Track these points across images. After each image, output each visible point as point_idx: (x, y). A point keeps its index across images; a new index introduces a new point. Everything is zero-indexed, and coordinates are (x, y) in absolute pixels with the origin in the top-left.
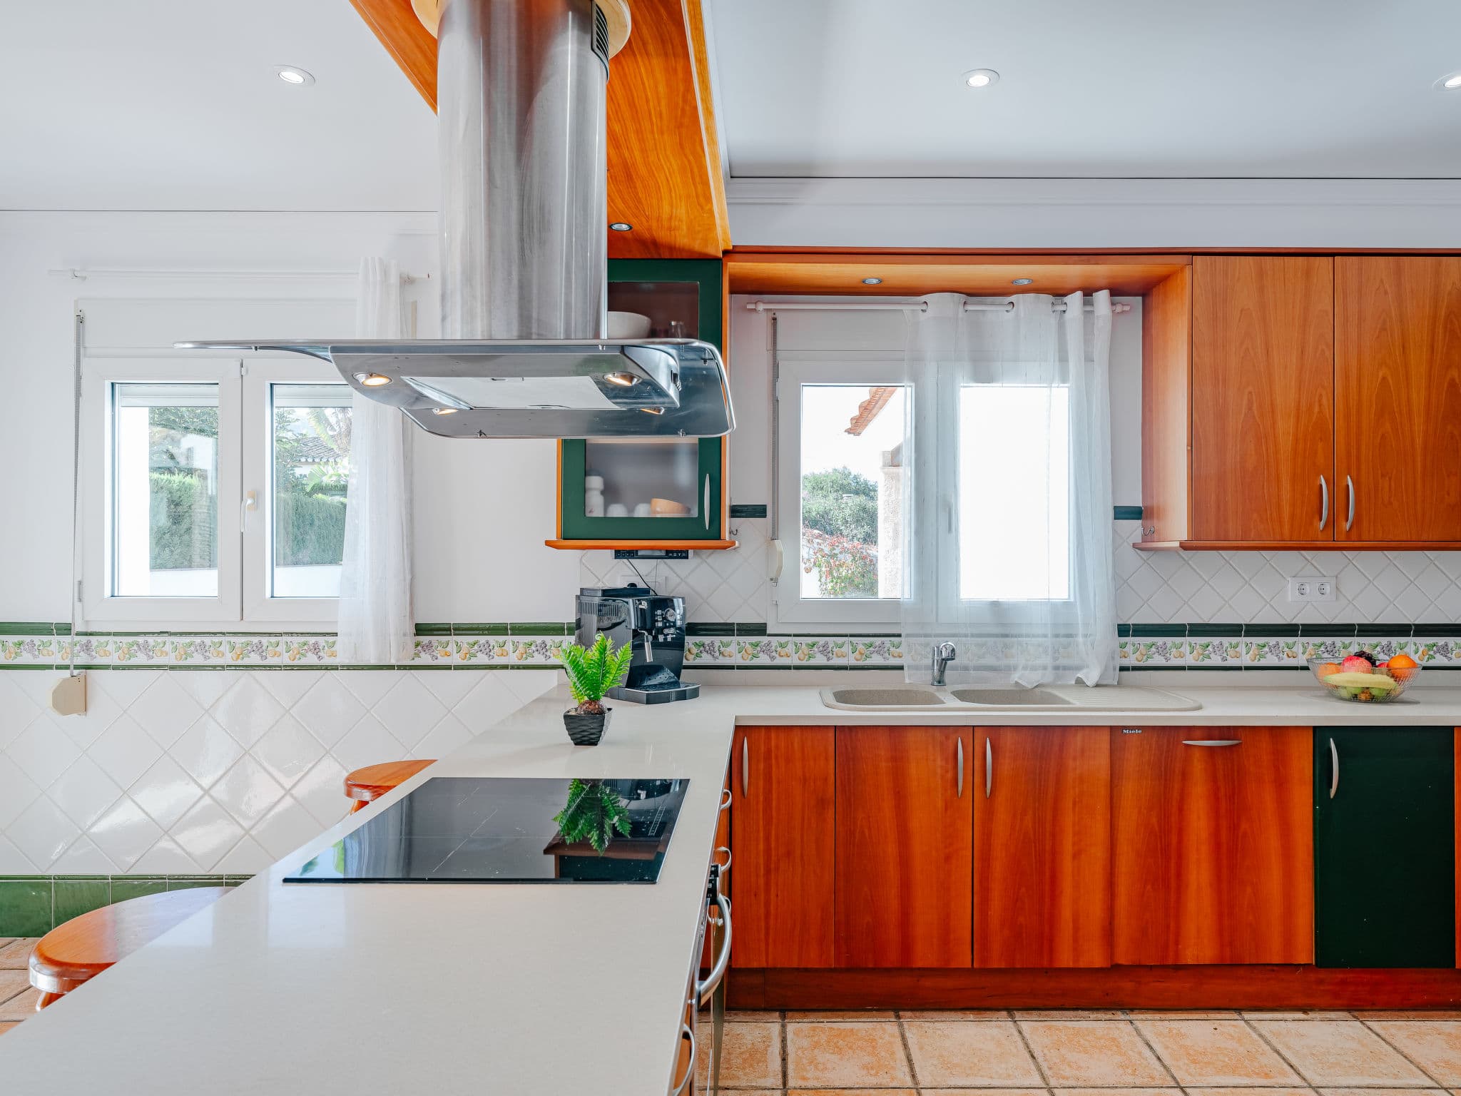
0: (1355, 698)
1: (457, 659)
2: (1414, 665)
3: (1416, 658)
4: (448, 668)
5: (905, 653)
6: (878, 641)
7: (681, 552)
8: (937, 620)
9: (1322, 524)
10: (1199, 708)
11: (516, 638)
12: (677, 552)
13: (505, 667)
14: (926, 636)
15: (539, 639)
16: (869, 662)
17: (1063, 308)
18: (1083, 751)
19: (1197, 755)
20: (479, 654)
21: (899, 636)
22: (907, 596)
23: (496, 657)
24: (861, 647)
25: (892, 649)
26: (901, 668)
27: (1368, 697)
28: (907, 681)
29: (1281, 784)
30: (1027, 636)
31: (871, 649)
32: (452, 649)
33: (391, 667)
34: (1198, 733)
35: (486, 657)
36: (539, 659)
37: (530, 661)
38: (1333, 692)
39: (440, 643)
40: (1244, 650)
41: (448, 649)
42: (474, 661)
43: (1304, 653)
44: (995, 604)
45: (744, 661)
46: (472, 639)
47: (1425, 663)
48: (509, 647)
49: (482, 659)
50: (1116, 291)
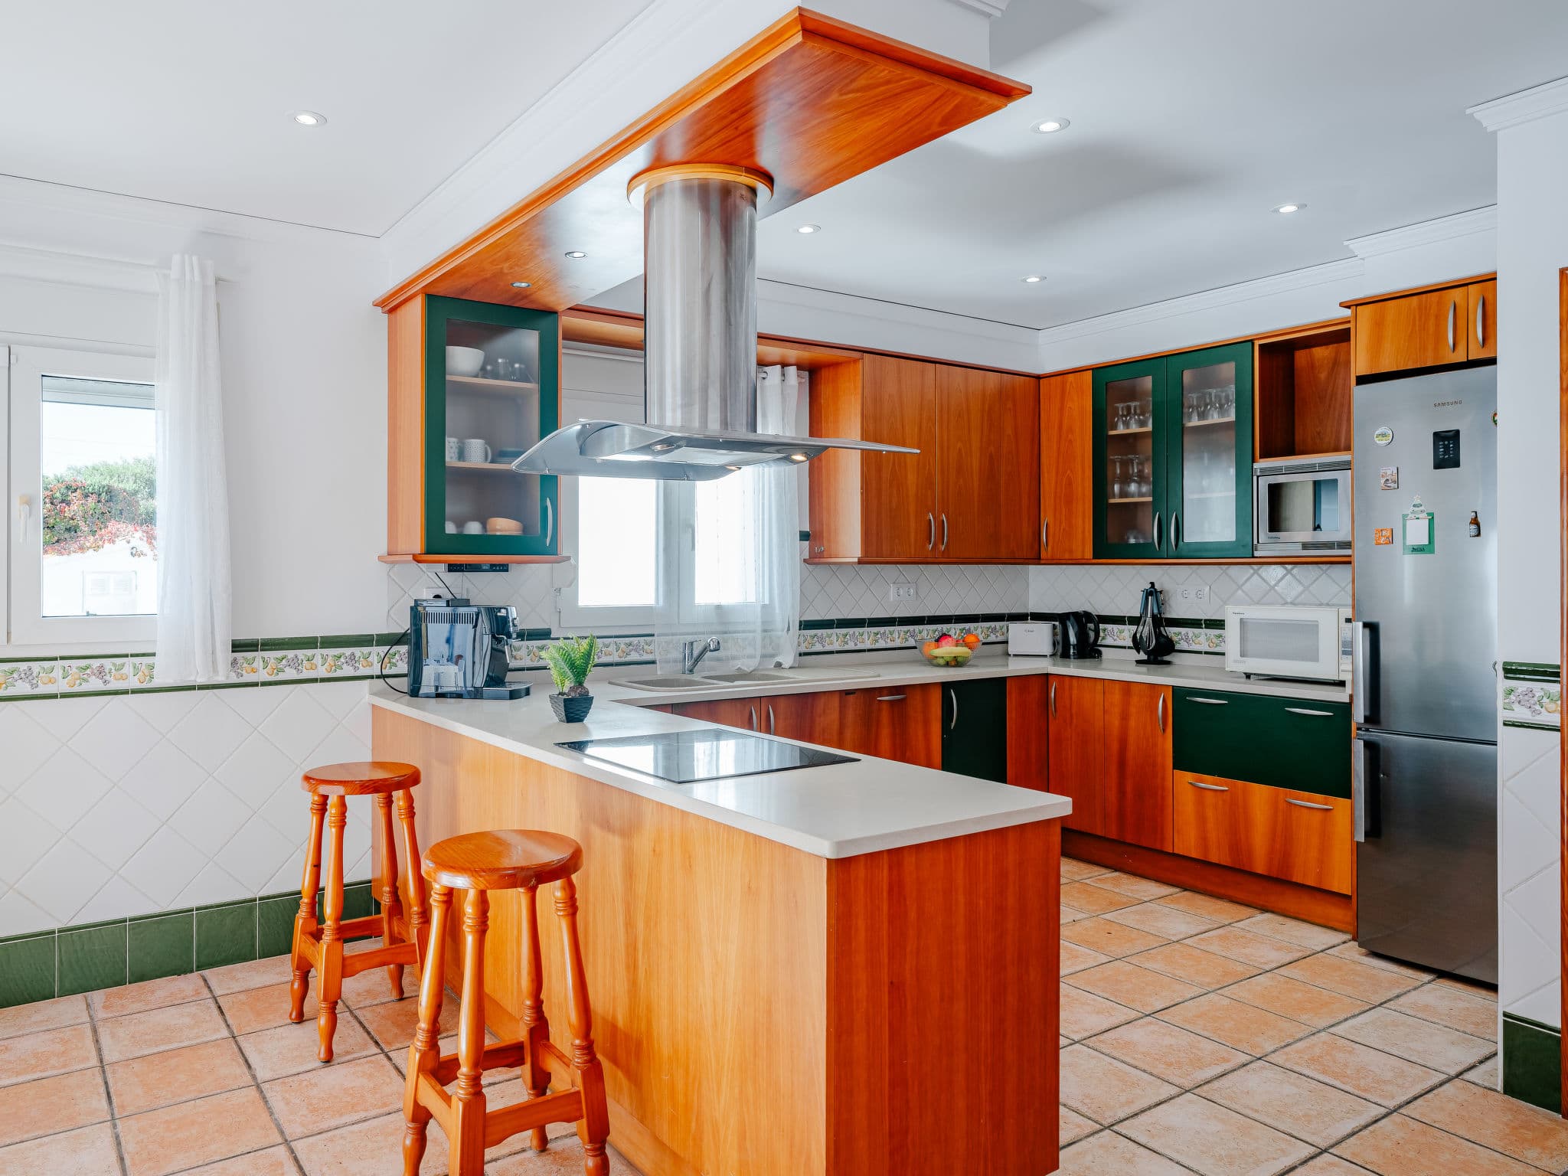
0: (947, 665)
1: (263, 676)
2: (979, 641)
3: (981, 638)
4: (255, 684)
5: (655, 650)
6: (635, 640)
7: (503, 565)
8: (679, 623)
9: (931, 546)
10: (879, 676)
11: (325, 651)
12: (500, 565)
13: (315, 680)
14: (673, 635)
15: (348, 651)
16: (629, 659)
17: (764, 375)
18: (824, 710)
19: (885, 707)
20: (287, 669)
21: (653, 635)
22: (661, 603)
23: (304, 670)
24: (622, 646)
25: (646, 647)
26: (653, 662)
27: (956, 663)
28: (659, 673)
29: (926, 723)
30: (735, 632)
31: (631, 647)
32: (260, 665)
33: (192, 688)
34: (885, 692)
35: (295, 671)
36: (348, 671)
37: (339, 674)
38: (932, 662)
39: (245, 659)
40: (866, 637)
41: (255, 665)
42: (281, 677)
43: (899, 638)
44: (719, 607)
45: (532, 663)
46: (280, 654)
47: (985, 641)
48: (318, 660)
49: (290, 674)
50: (800, 367)
